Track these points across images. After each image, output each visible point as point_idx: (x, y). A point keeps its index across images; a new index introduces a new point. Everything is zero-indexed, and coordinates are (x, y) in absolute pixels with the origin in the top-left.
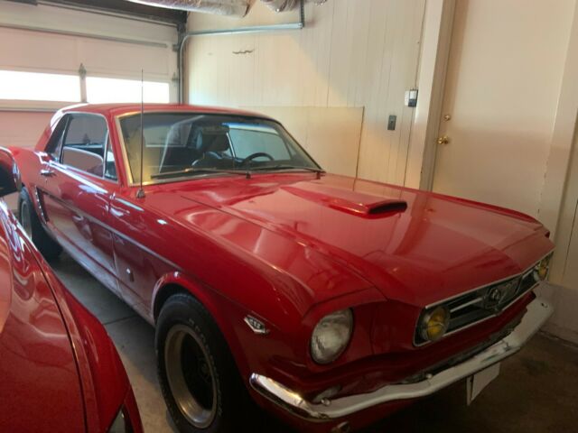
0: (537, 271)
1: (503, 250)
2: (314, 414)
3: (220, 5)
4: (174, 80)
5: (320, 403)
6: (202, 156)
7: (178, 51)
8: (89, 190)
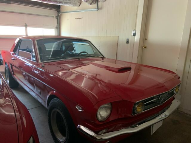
0: (175, 90)
1: (164, 83)
2: (98, 138)
3: (71, 3)
4: (56, 28)
5: (100, 135)
6: (64, 53)
7: (57, 18)
8: (27, 64)
